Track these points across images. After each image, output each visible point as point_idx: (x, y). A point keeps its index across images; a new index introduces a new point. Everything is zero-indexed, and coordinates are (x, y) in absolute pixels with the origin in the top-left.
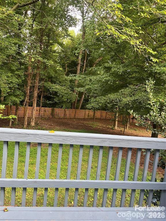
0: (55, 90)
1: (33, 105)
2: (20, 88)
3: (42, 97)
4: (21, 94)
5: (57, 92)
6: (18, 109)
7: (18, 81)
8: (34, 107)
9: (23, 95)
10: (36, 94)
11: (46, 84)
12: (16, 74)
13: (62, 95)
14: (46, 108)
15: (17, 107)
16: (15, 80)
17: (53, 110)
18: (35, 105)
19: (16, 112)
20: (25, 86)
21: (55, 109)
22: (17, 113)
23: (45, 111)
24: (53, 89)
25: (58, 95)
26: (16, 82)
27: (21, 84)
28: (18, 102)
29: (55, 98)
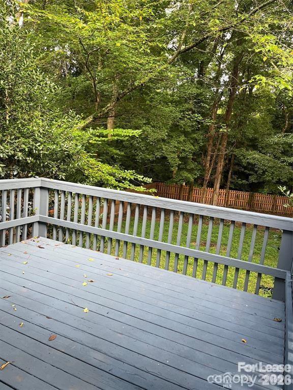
0: (251, 161)
1: (215, 185)
2: (195, 159)
3: (230, 174)
4: (198, 168)
5: (255, 164)
6: (192, 190)
7: (193, 148)
8: (216, 188)
9: (199, 170)
10: (220, 169)
11: (237, 152)
12: (192, 139)
13: (262, 169)
14: (240, 193)
15: (190, 186)
16: (189, 147)
17: (252, 197)
18: (218, 186)
19: (189, 194)
20: (203, 156)
21: (256, 194)
22: (190, 196)
23: (237, 197)
24: (248, 159)
25: (256, 169)
26: (190, 149)
27: (198, 153)
28: (192, 180)
29: (251, 175)
